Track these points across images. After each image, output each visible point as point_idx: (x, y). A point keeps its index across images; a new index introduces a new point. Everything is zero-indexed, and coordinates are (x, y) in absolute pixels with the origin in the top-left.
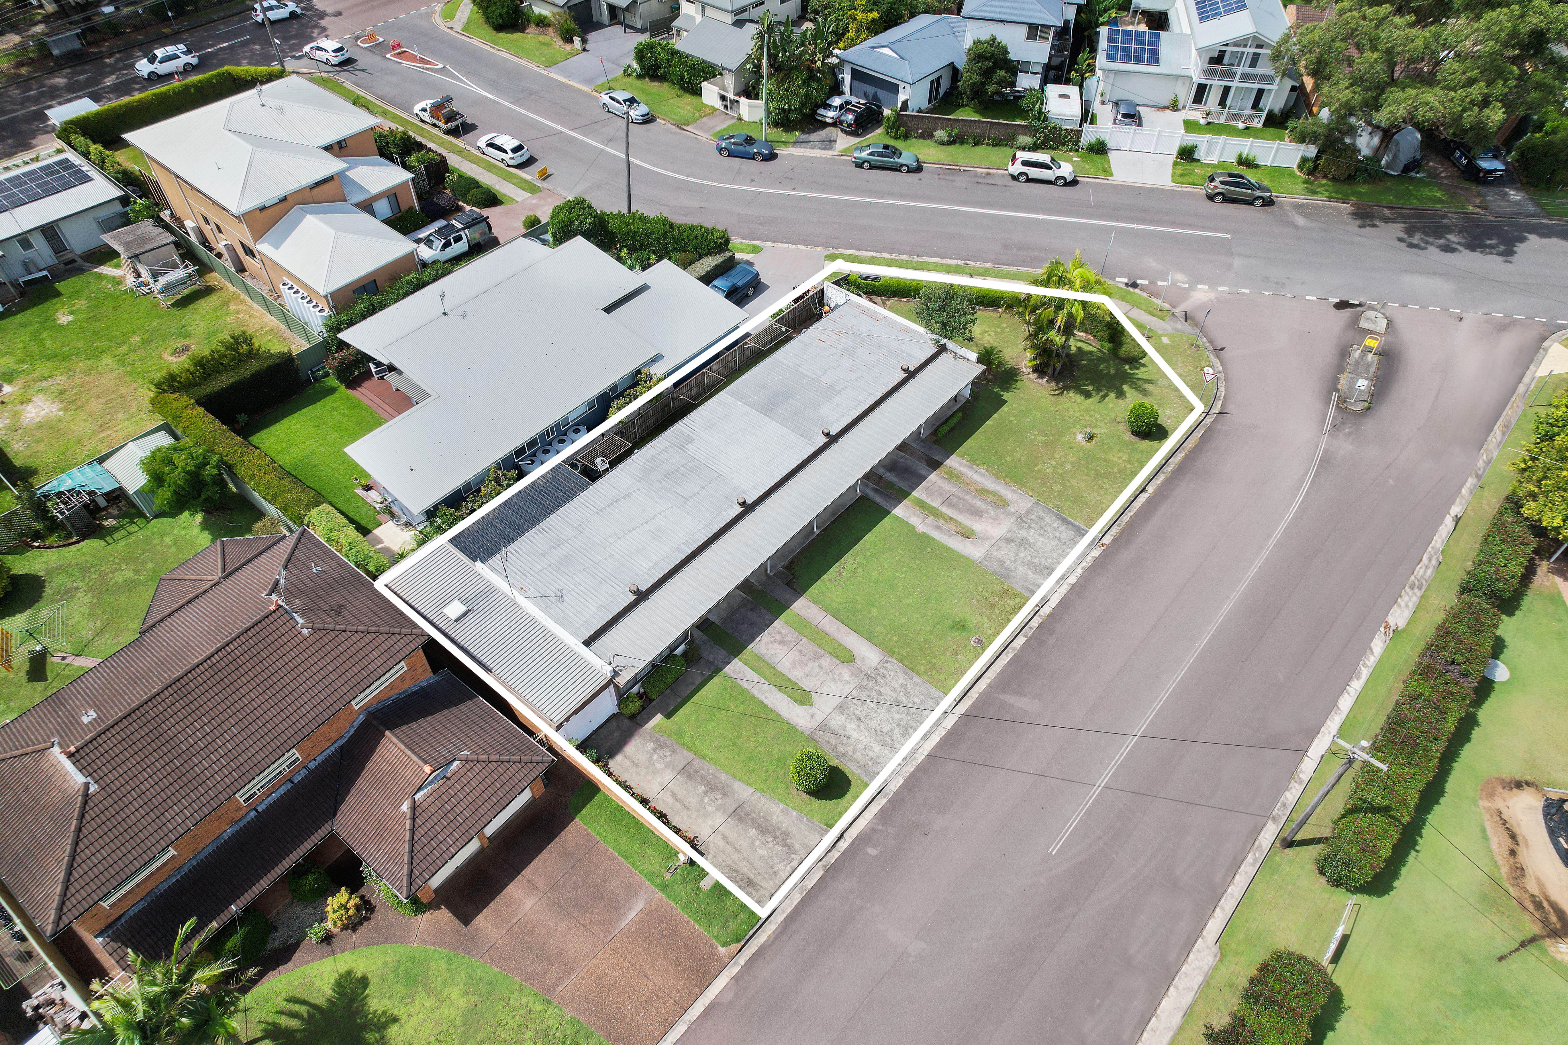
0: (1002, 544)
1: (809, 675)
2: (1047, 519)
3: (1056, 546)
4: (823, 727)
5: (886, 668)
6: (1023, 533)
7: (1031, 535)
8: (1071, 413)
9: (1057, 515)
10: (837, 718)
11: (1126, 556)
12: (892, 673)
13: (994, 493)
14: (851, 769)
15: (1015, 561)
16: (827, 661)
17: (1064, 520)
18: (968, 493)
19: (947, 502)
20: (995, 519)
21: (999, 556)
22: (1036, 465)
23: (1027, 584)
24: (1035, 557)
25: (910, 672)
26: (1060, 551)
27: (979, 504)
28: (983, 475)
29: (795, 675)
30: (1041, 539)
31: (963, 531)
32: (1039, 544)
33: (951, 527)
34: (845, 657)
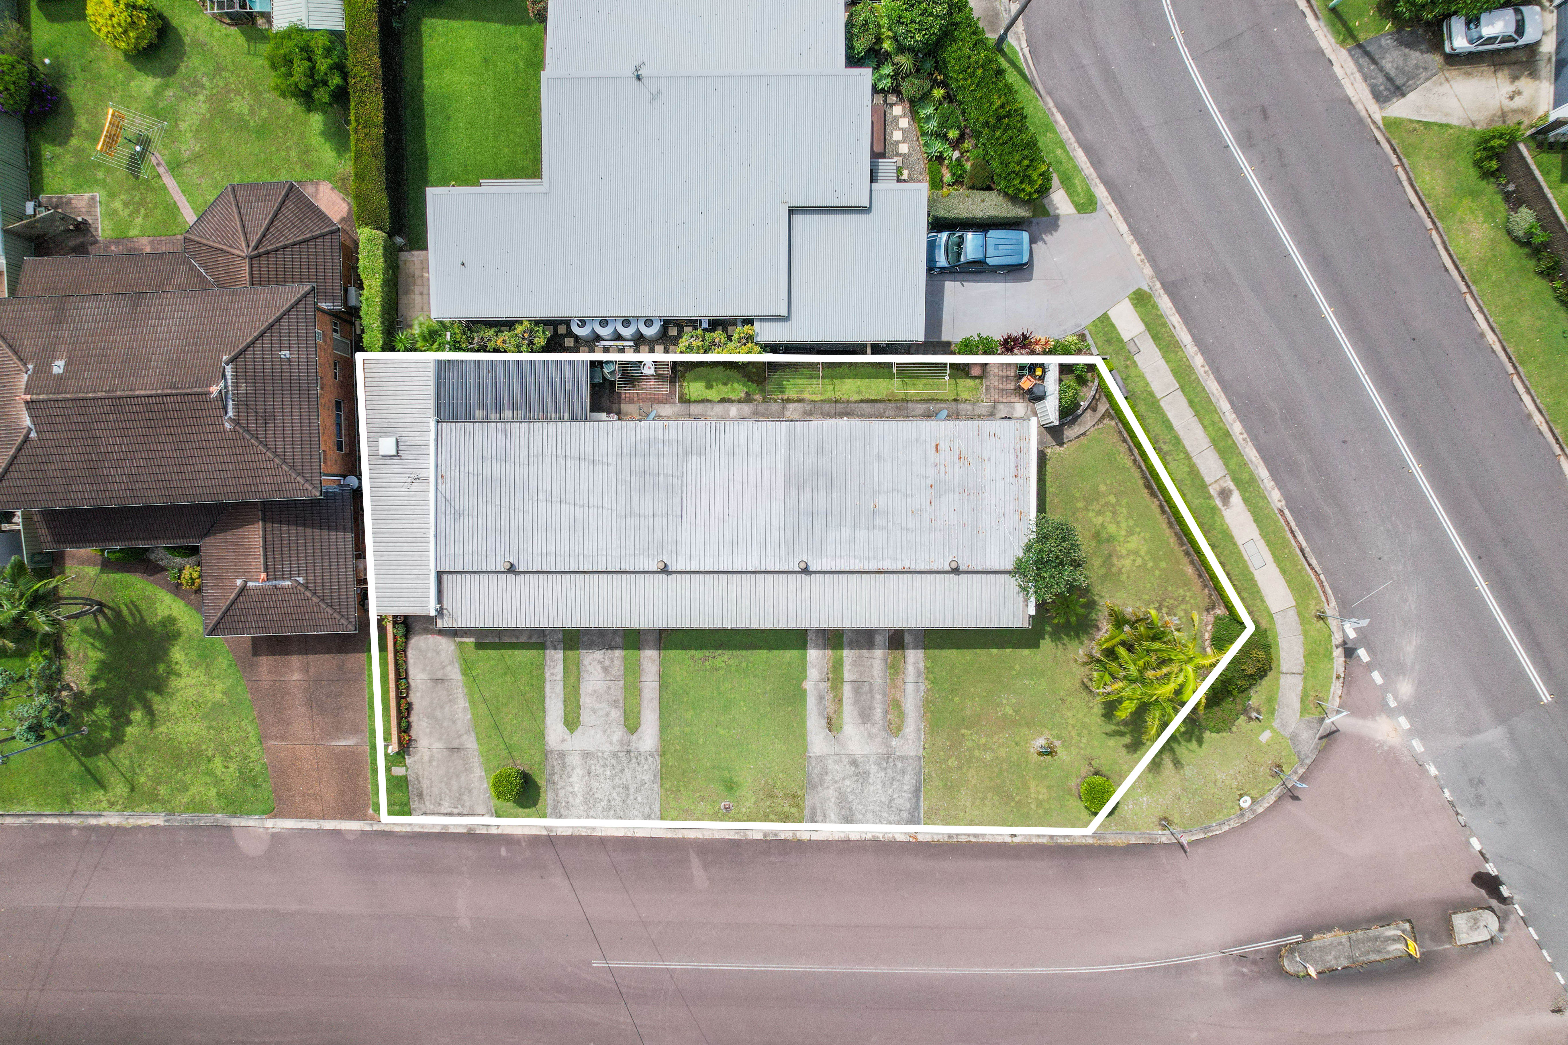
0: (845, 761)
1: (594, 711)
2: (907, 777)
3: (882, 802)
4: (562, 755)
5: (646, 760)
6: (873, 769)
7: (876, 775)
8: (1070, 714)
9: (918, 781)
10: (577, 758)
11: (917, 864)
12: (646, 767)
13: (902, 715)
14: (547, 797)
15: (836, 782)
16: (616, 714)
17: (917, 792)
18: (884, 695)
19: (858, 685)
20: (870, 736)
21: (830, 767)
22: (967, 728)
23: (818, 806)
24: (855, 794)
25: (658, 779)
26: (878, 809)
27: (878, 712)
28: (918, 691)
29: (586, 701)
30: (879, 787)
31: (833, 721)
32: (872, 788)
33: (831, 708)
34: (632, 724)
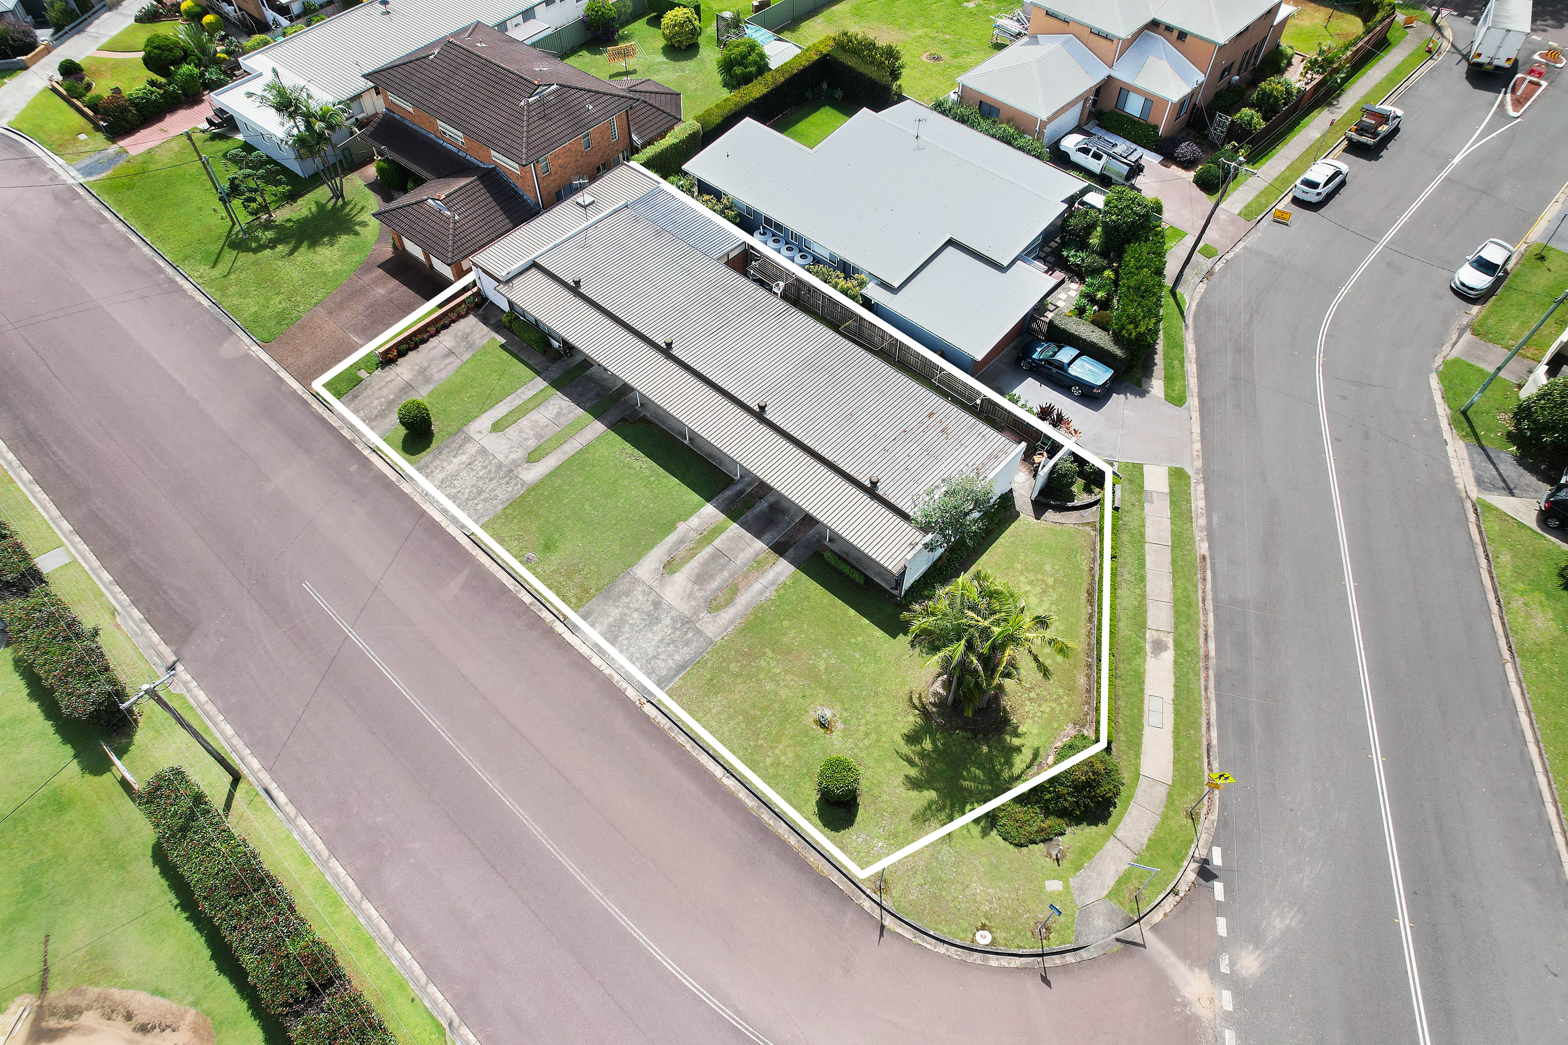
0: (652, 597)
1: (521, 431)
2: (686, 650)
3: (646, 653)
4: (468, 439)
5: (516, 485)
6: (667, 621)
7: (664, 628)
9: (691, 660)
10: (474, 449)
11: (621, 724)
12: (510, 489)
13: (730, 601)
14: (424, 457)
15: (628, 608)
16: (532, 443)
17: (682, 667)
18: (732, 575)
19: (719, 554)
20: (690, 595)
21: (635, 592)
22: (773, 651)
23: (595, 614)
24: (632, 628)
25: (508, 503)
26: (638, 655)
27: (715, 584)
28: (761, 593)
29: (524, 422)
30: (656, 639)
31: (674, 563)
32: (650, 635)
33: (682, 552)
34: (533, 457)
